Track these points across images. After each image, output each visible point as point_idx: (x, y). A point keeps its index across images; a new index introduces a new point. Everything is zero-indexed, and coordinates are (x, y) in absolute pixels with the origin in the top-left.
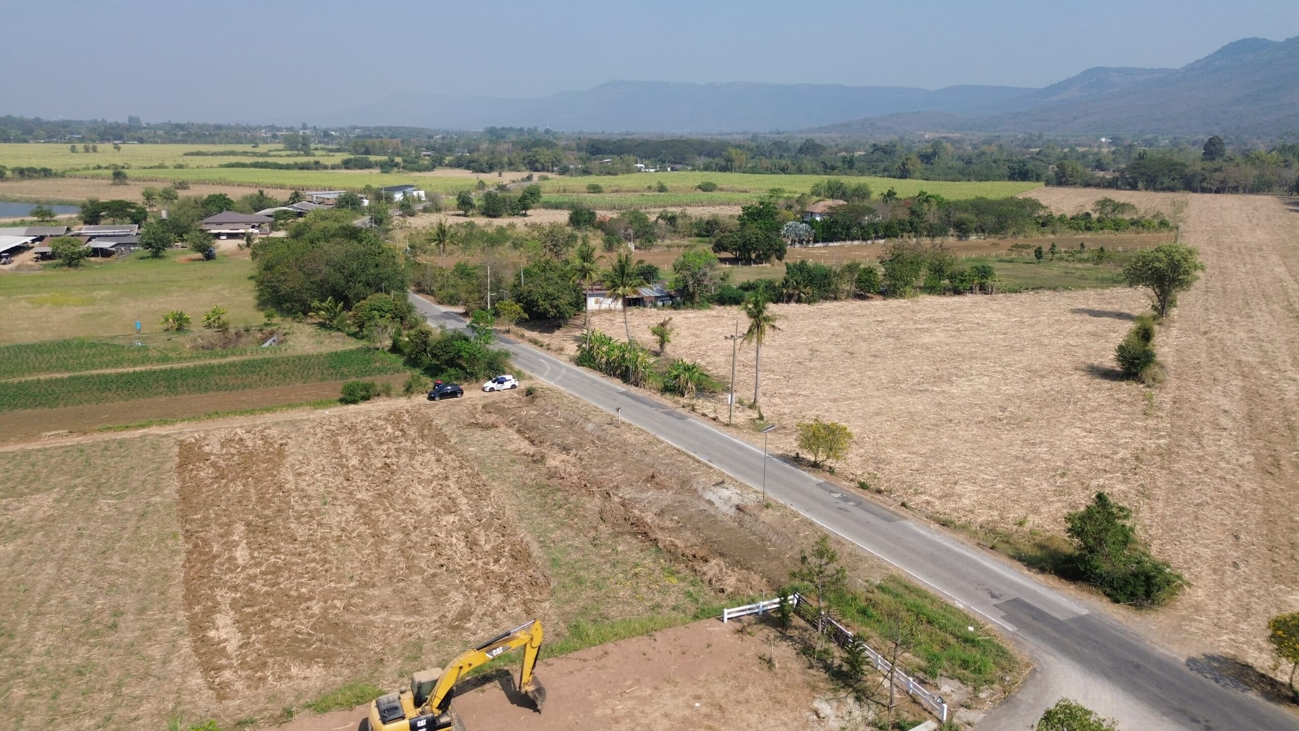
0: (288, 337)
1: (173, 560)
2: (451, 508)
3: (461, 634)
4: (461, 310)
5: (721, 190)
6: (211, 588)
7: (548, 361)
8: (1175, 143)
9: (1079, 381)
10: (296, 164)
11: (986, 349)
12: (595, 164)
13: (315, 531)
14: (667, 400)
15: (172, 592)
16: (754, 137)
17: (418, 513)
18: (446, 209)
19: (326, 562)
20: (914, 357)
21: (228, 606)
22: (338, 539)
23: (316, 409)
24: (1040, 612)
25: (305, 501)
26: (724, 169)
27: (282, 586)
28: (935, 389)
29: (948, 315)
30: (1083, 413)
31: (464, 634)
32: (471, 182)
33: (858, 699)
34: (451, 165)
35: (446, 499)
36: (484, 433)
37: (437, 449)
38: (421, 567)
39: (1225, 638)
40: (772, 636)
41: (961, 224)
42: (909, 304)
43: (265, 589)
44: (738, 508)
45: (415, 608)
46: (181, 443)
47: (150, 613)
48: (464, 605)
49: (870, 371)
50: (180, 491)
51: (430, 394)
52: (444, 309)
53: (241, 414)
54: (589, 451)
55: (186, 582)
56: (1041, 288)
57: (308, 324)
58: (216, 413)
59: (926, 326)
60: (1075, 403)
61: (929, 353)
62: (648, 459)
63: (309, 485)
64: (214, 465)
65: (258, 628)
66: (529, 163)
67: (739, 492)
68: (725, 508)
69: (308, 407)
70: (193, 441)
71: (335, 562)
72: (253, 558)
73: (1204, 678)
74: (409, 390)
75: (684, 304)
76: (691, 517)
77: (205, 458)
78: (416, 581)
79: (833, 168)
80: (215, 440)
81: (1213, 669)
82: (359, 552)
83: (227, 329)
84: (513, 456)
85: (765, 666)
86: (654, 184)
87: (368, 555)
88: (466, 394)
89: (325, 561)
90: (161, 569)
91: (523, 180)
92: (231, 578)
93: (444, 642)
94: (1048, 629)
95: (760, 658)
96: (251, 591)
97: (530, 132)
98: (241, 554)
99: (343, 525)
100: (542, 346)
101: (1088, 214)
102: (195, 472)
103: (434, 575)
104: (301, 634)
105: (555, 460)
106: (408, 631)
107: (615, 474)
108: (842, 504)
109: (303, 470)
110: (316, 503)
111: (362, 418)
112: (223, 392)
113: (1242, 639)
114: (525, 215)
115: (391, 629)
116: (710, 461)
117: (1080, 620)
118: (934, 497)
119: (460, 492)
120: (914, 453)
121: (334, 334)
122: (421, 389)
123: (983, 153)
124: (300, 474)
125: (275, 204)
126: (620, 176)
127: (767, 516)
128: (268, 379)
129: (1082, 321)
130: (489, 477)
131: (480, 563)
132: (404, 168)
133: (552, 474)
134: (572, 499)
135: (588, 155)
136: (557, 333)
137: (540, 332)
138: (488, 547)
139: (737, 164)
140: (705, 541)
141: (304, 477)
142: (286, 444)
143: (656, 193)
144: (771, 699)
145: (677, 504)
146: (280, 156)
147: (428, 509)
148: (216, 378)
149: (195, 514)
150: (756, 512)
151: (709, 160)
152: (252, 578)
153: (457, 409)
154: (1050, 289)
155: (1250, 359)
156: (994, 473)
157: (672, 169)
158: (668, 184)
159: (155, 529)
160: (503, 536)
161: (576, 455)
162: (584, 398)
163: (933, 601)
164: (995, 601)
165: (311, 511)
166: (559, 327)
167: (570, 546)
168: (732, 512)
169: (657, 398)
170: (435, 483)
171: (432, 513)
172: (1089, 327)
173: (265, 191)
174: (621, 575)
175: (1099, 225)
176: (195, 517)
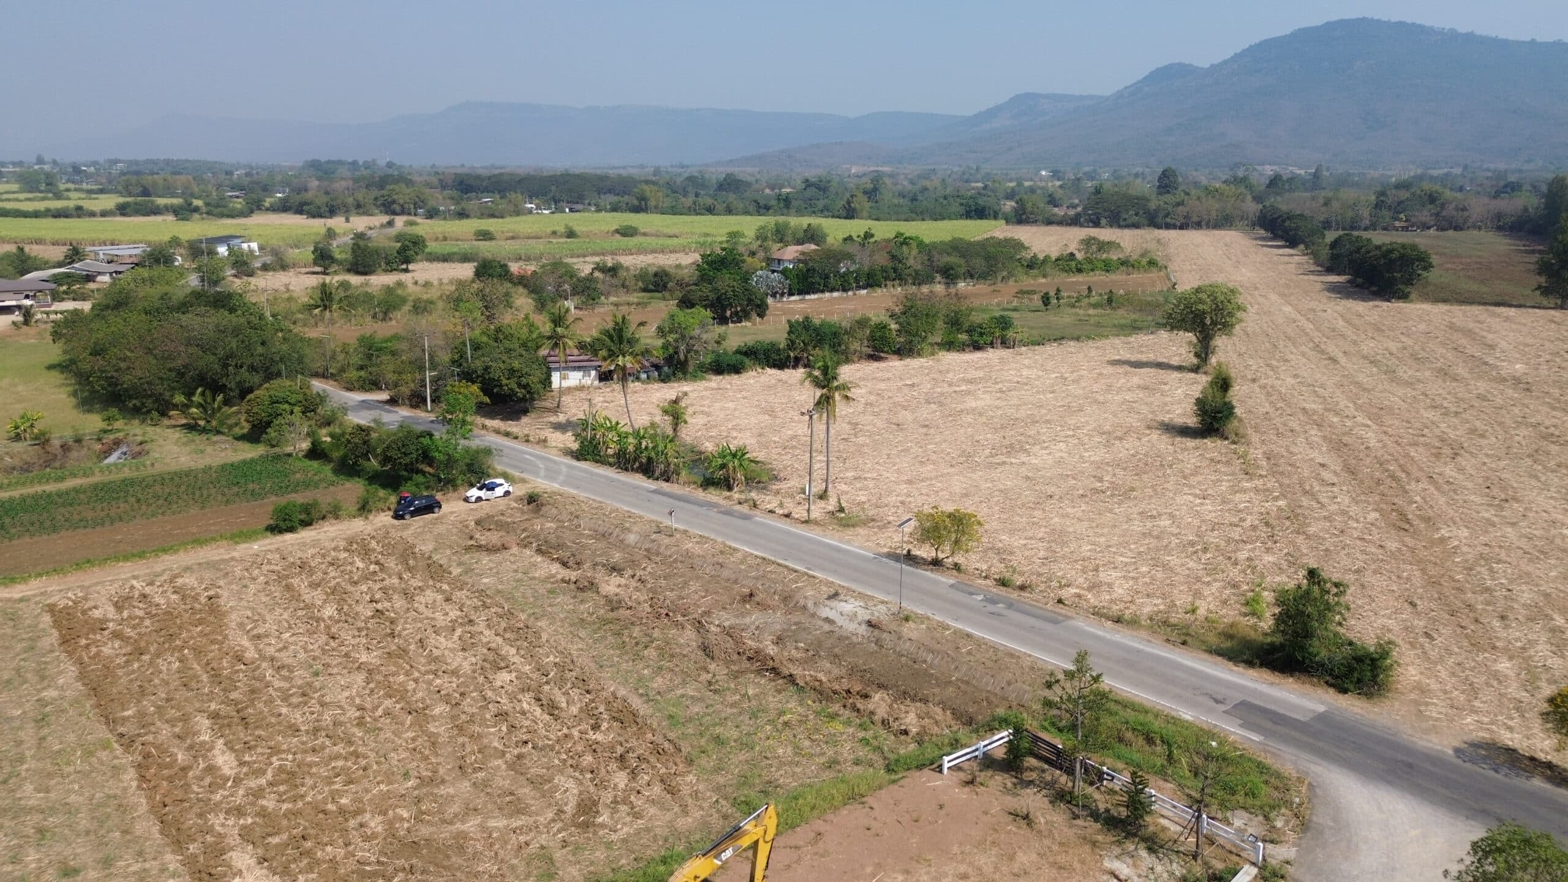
0: (147, 447)
1: (120, 781)
2: (498, 663)
3: (595, 833)
4: (384, 396)
5: (645, 234)
6: (200, 815)
7: (536, 456)
8: (1116, 175)
9: (1163, 443)
10: (48, 210)
11: (1043, 411)
12: (472, 205)
13: (321, 714)
14: (714, 496)
15: (139, 828)
16: (657, 171)
17: (455, 673)
18: (294, 265)
19: (357, 757)
20: (970, 425)
21: (237, 837)
22: (360, 723)
23: (237, 543)
24: (1275, 713)
25: (284, 672)
26: (637, 210)
27: (309, 799)
28: (1013, 460)
29: (981, 374)
30: (1185, 477)
31: (601, 833)
32: (314, 230)
33: (1151, 850)
34: (275, 209)
35: (485, 651)
36: (493, 557)
37: (438, 585)
38: (495, 748)
39: (1469, 720)
40: (1009, 785)
41: (948, 270)
42: (931, 363)
43: (285, 806)
44: (870, 624)
45: (517, 808)
46: (51, 609)
47: (122, 863)
48: (581, 793)
49: (930, 444)
50: (82, 676)
51: (396, 511)
52: (358, 397)
53: (126, 558)
54: (649, 569)
55: (153, 809)
56: (1063, 338)
57: (168, 427)
58: (88, 561)
59: (964, 388)
60: (1171, 466)
61: (984, 419)
62: (726, 573)
63: (279, 650)
64: (116, 635)
65: (302, 865)
66: (383, 205)
67: (862, 604)
68: (851, 627)
69: (225, 542)
70: (70, 603)
71: (372, 755)
72: (242, 764)
73: (1481, 770)
74: (364, 509)
75: (674, 374)
76: (820, 644)
77: (100, 626)
78: (499, 767)
79: (767, 208)
80: (103, 600)
81: (1484, 758)
82: (400, 738)
83: (48, 441)
84: (549, 586)
85: (1023, 823)
86: (561, 229)
87: (414, 739)
88: (446, 508)
89: (356, 755)
90: (109, 797)
91: (382, 226)
92: (226, 797)
93: (577, 848)
94: (1297, 735)
95: (1010, 813)
96: (263, 813)
97: (367, 165)
98: (225, 761)
99: (358, 701)
100: (516, 438)
101: (1072, 255)
102: (94, 650)
103: (520, 757)
104: (369, 864)
105: (611, 585)
106: (522, 838)
107: (696, 597)
108: (991, 608)
109: (261, 631)
110: (301, 676)
111: (311, 551)
112: (81, 531)
113: (1486, 720)
114: (406, 271)
115: (497, 839)
116: (809, 569)
117: (1321, 717)
118: (1083, 589)
119: (499, 640)
120: (1031, 538)
121: (215, 438)
122: (380, 505)
123: (926, 189)
124: (258, 637)
125: (45, 265)
126: (508, 219)
127: (910, 630)
128: (144, 507)
129: (1126, 374)
130: (529, 616)
131: (575, 733)
132: (208, 213)
133: (615, 605)
134: (656, 633)
135: (459, 193)
136: (525, 420)
137: (502, 420)
138: (574, 710)
139: (652, 203)
140: (852, 671)
141: (266, 640)
142: (217, 596)
143: (565, 240)
144: (1054, 864)
145: (794, 627)
146: (17, 200)
147: (466, 667)
148: (62, 510)
149: (124, 710)
150: (893, 627)
151: (616, 199)
152: (258, 793)
153: (441, 529)
154: (1072, 339)
155: (1314, 406)
156: (1130, 554)
157: (571, 210)
158: (577, 229)
159: (72, 737)
160: (588, 692)
161: (633, 576)
162: (609, 502)
163: (1157, 716)
164: (1222, 707)
165: (299, 687)
166: (525, 412)
167: (683, 696)
168: (863, 630)
169: (700, 494)
170: (459, 631)
171: (474, 672)
172: (1136, 380)
173: (27, 249)
174: (768, 727)
175: (1090, 267)
176: (127, 713)
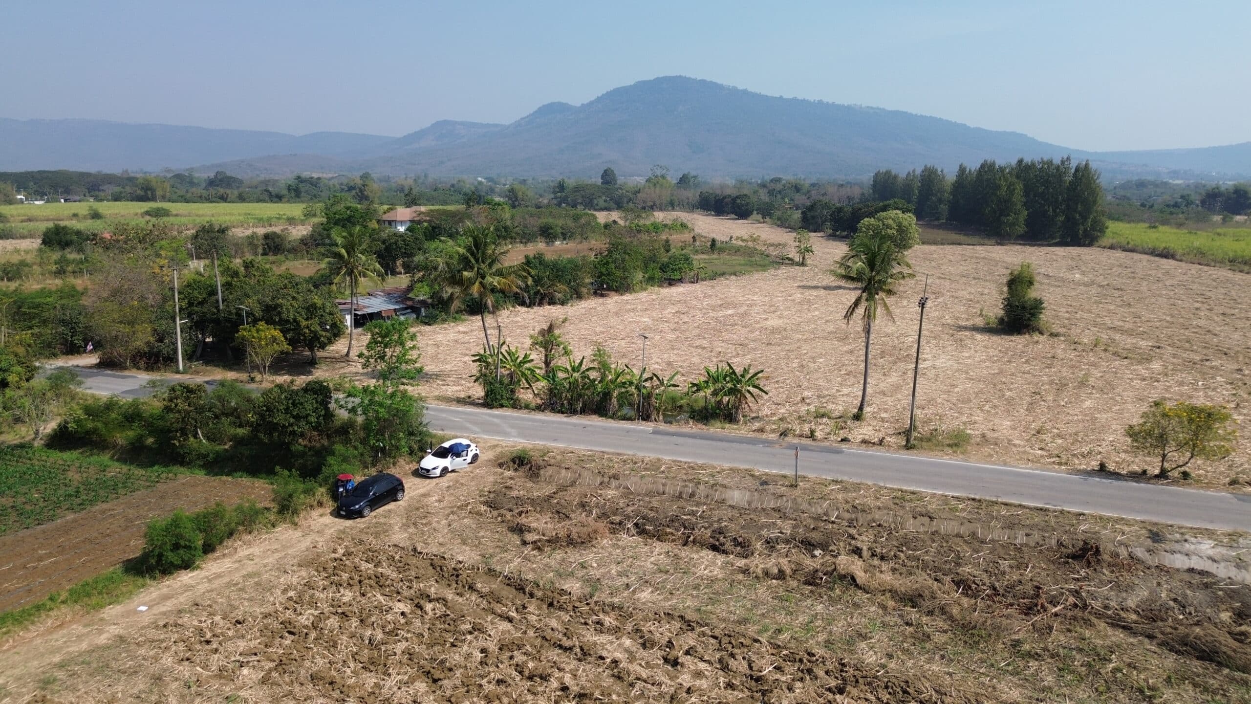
5: (177, 216)
41: (548, 229)
75: (438, 315)
158: (101, 211)
